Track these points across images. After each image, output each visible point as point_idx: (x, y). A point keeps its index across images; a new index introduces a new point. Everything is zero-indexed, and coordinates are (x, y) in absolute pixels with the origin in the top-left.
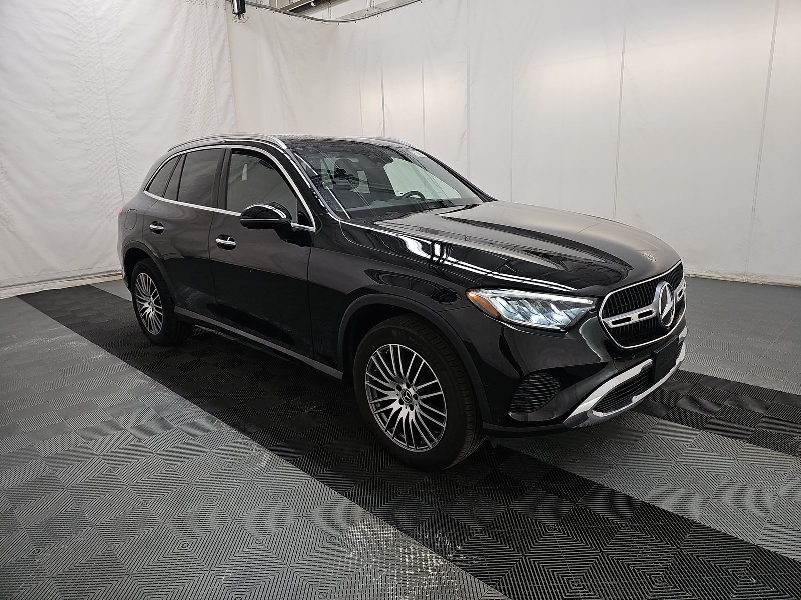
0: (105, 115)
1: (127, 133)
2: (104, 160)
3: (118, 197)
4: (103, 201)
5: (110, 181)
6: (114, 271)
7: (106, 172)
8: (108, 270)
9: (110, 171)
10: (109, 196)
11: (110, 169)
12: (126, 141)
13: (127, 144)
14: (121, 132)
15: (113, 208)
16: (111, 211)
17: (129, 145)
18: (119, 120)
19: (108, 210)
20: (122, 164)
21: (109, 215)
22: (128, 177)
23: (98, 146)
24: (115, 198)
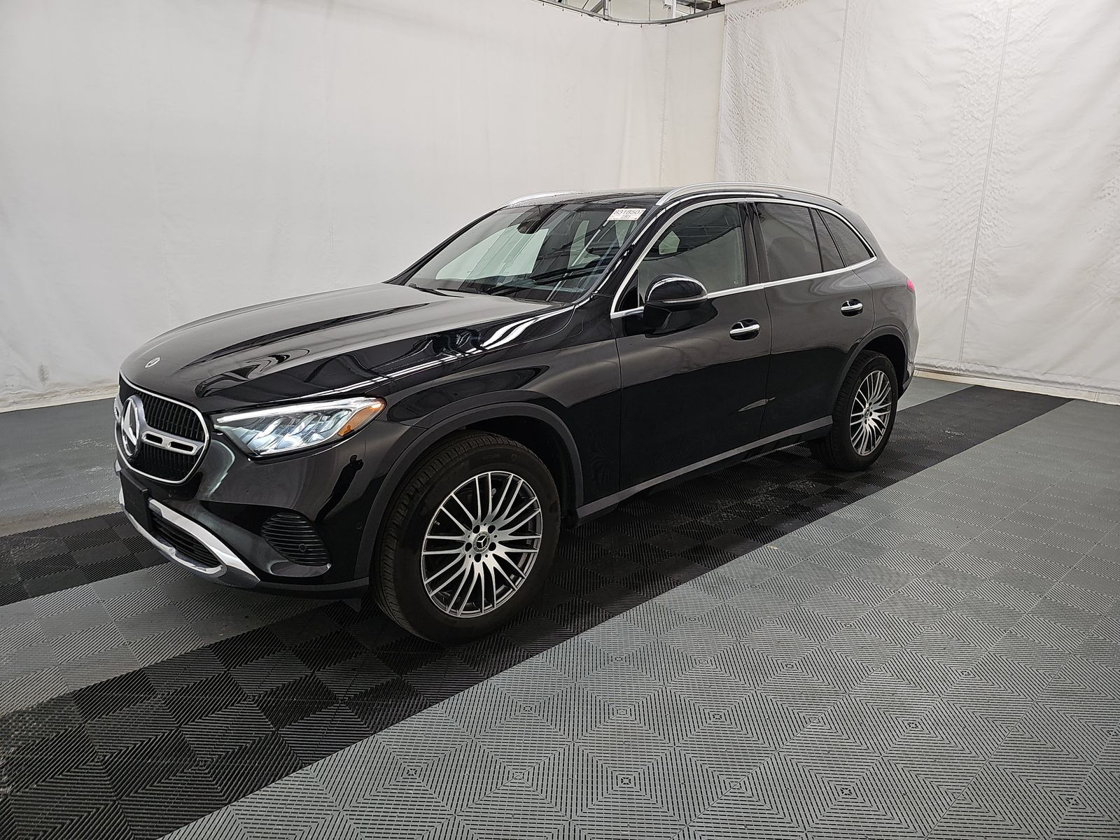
0: (983, 149)
1: (1007, 173)
2: (962, 214)
3: (966, 266)
4: (943, 270)
5: (962, 243)
6: (933, 366)
7: (960, 230)
8: (925, 362)
9: (967, 227)
10: (953, 263)
11: (967, 225)
12: (1002, 185)
13: (1002, 188)
14: (998, 171)
15: (955, 281)
16: (950, 284)
17: (1006, 190)
18: (1002, 153)
19: (947, 283)
20: (985, 218)
21: (946, 290)
22: (989, 237)
23: (960, 194)
24: (961, 267)
